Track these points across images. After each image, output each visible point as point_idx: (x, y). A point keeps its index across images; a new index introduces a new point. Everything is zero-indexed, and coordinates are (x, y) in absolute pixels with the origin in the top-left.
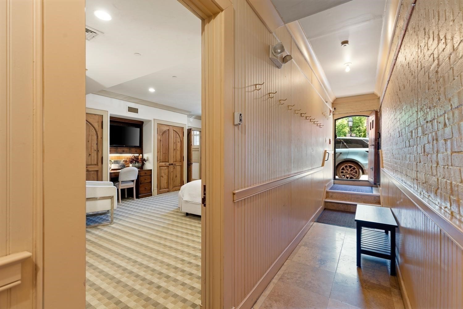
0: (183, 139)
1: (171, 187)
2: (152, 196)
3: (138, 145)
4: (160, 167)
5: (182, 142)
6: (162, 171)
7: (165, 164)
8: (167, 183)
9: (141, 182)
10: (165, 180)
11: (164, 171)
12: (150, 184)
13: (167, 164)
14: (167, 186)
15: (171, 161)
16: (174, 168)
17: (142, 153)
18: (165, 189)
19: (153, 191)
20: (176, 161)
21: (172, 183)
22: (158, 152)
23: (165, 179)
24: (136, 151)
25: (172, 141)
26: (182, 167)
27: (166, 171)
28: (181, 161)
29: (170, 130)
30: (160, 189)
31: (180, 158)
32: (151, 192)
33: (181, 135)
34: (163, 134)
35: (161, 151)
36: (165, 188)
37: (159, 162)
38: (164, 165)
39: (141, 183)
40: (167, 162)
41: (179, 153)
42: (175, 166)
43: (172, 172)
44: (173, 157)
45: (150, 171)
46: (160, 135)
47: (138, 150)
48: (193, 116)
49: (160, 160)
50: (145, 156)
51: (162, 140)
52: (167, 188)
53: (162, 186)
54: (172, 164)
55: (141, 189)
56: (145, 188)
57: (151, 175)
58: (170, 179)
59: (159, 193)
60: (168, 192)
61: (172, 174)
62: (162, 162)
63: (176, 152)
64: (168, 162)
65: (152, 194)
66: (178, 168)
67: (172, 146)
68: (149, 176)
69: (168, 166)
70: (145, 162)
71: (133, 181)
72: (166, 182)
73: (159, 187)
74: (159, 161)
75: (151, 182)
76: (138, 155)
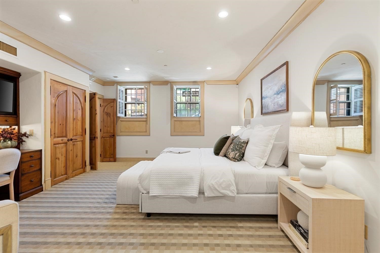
0: (85, 105)
1: (70, 172)
2: (42, 191)
3: (11, 111)
4: (54, 144)
5: (83, 109)
6: (58, 151)
7: (62, 140)
8: (65, 167)
9: (24, 173)
10: (62, 163)
11: (61, 149)
12: (39, 172)
13: (65, 139)
14: (64, 171)
15: (70, 136)
16: (74, 145)
17: (18, 124)
18: (62, 177)
19: (45, 182)
20: (76, 135)
21: (71, 166)
22: (51, 123)
23: (62, 161)
24: (6, 121)
25: (70, 107)
26: (83, 142)
27: (64, 150)
28: (82, 135)
29: (68, 92)
30: (55, 177)
31: (81, 131)
32: (41, 185)
33: (82, 100)
34: (58, 97)
35: (57, 121)
36: (62, 175)
37: (53, 137)
38: (61, 142)
39: (23, 175)
40: (64, 137)
41: (79, 123)
42: (75, 142)
43: (71, 150)
44: (73, 130)
45: (39, 153)
46: (54, 97)
47: (11, 119)
48: (93, 79)
49: (55, 134)
50: (25, 129)
51: (57, 104)
52: (64, 175)
53: (58, 173)
54: (71, 140)
55: (24, 183)
56: (31, 181)
57: (41, 159)
58: (69, 161)
59: (54, 183)
60: (66, 179)
61: (71, 153)
62: (58, 137)
63: (76, 123)
64: (66, 137)
65: (43, 188)
66: (79, 144)
67: (70, 115)
68: (37, 161)
69: (66, 143)
70: (24, 138)
71: (9, 174)
72: (63, 165)
73: (54, 175)
74: (53, 135)
75: (41, 169)
76: (8, 127)
